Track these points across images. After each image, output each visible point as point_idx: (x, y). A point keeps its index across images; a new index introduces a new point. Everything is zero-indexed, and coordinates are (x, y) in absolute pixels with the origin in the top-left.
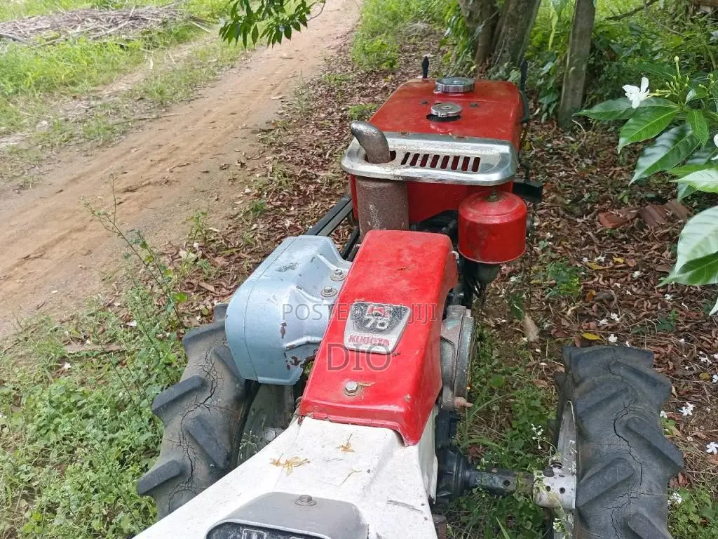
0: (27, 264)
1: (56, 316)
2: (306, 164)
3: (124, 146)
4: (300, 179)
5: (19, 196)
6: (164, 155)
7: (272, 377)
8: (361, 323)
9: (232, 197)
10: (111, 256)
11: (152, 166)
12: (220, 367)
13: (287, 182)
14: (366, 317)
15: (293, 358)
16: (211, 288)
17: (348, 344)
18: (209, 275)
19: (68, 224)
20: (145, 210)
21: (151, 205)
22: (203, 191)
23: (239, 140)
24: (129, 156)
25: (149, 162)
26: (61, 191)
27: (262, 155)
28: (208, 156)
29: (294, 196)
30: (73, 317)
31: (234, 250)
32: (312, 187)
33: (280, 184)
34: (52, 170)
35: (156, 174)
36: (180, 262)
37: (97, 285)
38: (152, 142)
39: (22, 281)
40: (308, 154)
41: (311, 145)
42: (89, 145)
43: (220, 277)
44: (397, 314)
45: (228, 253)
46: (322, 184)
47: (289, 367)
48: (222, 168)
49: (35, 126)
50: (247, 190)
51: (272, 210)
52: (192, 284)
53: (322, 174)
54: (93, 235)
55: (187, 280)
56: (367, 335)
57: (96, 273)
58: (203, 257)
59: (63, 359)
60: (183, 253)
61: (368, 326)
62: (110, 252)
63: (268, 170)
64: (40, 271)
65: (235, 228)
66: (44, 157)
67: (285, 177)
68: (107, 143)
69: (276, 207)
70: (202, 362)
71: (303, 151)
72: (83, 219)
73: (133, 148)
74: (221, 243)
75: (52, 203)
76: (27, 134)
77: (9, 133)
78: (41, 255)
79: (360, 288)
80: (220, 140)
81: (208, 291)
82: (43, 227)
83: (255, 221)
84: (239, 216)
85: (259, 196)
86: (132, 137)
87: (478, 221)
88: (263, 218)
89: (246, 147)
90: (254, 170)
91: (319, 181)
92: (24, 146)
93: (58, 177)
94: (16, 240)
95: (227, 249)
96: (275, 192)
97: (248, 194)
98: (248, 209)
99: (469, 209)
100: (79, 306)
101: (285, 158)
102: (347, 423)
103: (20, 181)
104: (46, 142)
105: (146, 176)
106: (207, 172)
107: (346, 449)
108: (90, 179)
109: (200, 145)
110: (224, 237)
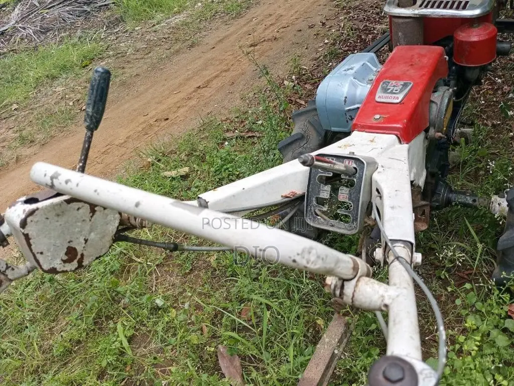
0: (199, 91)
1: (219, 118)
2: (367, 20)
3: (248, 16)
4: (362, 31)
5: (190, 51)
6: (273, 22)
7: (339, 127)
8: (385, 90)
9: (316, 46)
10: (245, 85)
11: (266, 29)
12: (311, 129)
13: (353, 34)
14: (389, 87)
15: (350, 116)
16: (303, 103)
17: (377, 99)
18: (302, 95)
19: (219, 67)
20: (263, 57)
21: (266, 54)
22: (298, 43)
23: (322, 7)
24: (252, 23)
25: (264, 26)
26: (214, 48)
27: (337, 16)
28: (301, 19)
29: (357, 43)
30: (227, 119)
31: (317, 80)
32: (370, 36)
33: (348, 35)
34: (207, 35)
35: (269, 34)
36: (285, 88)
37: (238, 102)
38: (265, 13)
39: (198, 100)
40: (369, 14)
41: (372, 7)
42: (227, 17)
43: (308, 96)
44: (405, 85)
45: (313, 81)
46: (378, 34)
47: (347, 121)
48: (310, 27)
49: (194, 7)
50: (326, 41)
51: (342, 53)
52: (291, 100)
53: (378, 27)
54: (234, 73)
55: (289, 98)
56: (387, 95)
57: (238, 95)
58: (298, 83)
59: (225, 139)
60: (286, 83)
61: (389, 91)
62: (244, 83)
63: (340, 27)
64: (207, 94)
65: (318, 66)
66: (202, 26)
67: (352, 30)
68: (239, 15)
69: (345, 51)
70: (302, 127)
71: (365, 11)
72: (227, 64)
73: (254, 18)
74: (309, 76)
75: (209, 55)
76: (190, 12)
77: (179, 13)
78: (206, 86)
79: (387, 75)
80: (309, 8)
81: (301, 104)
82: (206, 70)
83: (330, 61)
84: (321, 58)
85: (334, 44)
86: (253, 10)
87: (464, 40)
88: (336, 59)
89: (326, 12)
90: (331, 27)
91: (376, 32)
92: (189, 20)
93: (211, 39)
94: (192, 78)
95: (312, 79)
96: (344, 41)
97: (326, 44)
98: (326, 54)
99: (460, 33)
100: (230, 113)
101: (353, 17)
102: (374, 133)
103: (190, 42)
104: (201, 17)
105: (262, 36)
106: (300, 30)
107: (372, 141)
108: (230, 39)
109: (296, 12)
110: (311, 72)
